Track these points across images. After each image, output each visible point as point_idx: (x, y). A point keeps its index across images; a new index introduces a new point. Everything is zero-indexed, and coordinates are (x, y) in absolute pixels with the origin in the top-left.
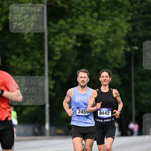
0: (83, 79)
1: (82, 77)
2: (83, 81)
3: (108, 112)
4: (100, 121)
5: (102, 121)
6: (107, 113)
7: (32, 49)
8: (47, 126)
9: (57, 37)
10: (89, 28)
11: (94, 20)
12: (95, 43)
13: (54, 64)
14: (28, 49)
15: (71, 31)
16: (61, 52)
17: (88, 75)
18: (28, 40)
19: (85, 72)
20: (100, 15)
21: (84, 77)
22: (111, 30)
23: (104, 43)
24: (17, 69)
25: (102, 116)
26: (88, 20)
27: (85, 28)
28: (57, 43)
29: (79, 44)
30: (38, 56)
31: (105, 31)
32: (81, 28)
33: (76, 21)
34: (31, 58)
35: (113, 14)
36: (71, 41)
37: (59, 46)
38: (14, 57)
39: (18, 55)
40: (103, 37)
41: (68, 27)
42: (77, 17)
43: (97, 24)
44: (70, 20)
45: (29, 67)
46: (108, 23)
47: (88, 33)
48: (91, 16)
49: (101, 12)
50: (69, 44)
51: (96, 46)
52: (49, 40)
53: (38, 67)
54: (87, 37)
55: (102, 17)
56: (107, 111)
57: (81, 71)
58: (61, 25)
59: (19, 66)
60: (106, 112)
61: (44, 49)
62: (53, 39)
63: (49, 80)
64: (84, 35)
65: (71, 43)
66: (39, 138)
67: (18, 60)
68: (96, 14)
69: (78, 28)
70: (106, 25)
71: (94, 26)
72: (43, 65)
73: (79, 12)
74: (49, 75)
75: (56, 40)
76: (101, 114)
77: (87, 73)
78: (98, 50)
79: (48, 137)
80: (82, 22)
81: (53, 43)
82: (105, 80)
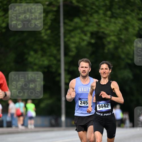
0: (84, 69)
1: (83, 67)
2: (84, 71)
4: (99, 114)
5: (102, 115)
6: (106, 106)
7: (49, 45)
8: (63, 118)
9: (73, 34)
10: (103, 25)
11: (107, 19)
12: (108, 39)
13: (70, 59)
14: (45, 45)
15: (86, 29)
16: (77, 48)
17: (90, 65)
18: (45, 37)
19: (86, 62)
20: (113, 13)
21: (85, 67)
22: (123, 27)
23: (116, 40)
24: (35, 64)
26: (101, 18)
27: (99, 25)
28: (72, 40)
29: (93, 41)
30: (55, 52)
31: (118, 28)
32: (96, 26)
33: (90, 19)
34: (48, 54)
35: (125, 12)
36: (85, 38)
37: (74, 43)
38: (32, 53)
39: (36, 51)
40: (116, 34)
41: (82, 24)
42: (91, 15)
43: (110, 22)
44: (84, 18)
45: (46, 63)
46: (121, 21)
47: (102, 30)
48: (105, 14)
49: (114, 11)
50: (83, 40)
51: (109, 43)
52: (65, 37)
53: (55, 62)
54: (100, 34)
55: (115, 15)
56: (106, 104)
57: (83, 61)
58: (76, 23)
59: (37, 61)
60: (105, 105)
61: (60, 45)
62: (68, 36)
63: (65, 75)
64: (97, 32)
65: (86, 40)
66: (56, 129)
67: (35, 56)
68: (109, 13)
69: (92, 26)
70: (119, 23)
71: (107, 23)
72: (59, 61)
73: (93, 11)
74: (65, 70)
75: (72, 37)
77: (89, 63)
78: (111, 46)
79: (63, 128)
80: (96, 20)
81: (69, 40)
82: (105, 72)
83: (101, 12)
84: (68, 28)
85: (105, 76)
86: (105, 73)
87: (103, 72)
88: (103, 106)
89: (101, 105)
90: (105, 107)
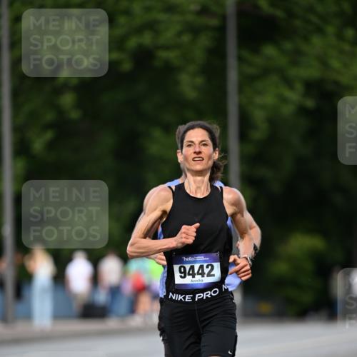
3: (207, 267)
4: (181, 298)
5: (188, 298)
6: (206, 271)
11: (346, 47)
25: (188, 280)
29: (309, 103)
37: (263, 107)
43: (353, 55)
56: (205, 265)
60: (201, 267)
76: (185, 277)
82: (200, 153)
83: (330, 30)
84: (250, 70)
85: (198, 167)
86: (200, 155)
87: (195, 153)
88: (196, 272)
89: (188, 267)
90: (203, 276)
